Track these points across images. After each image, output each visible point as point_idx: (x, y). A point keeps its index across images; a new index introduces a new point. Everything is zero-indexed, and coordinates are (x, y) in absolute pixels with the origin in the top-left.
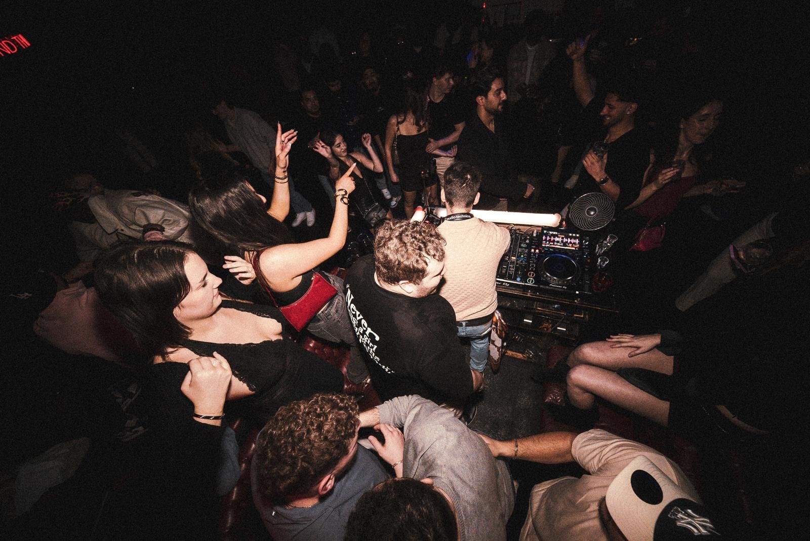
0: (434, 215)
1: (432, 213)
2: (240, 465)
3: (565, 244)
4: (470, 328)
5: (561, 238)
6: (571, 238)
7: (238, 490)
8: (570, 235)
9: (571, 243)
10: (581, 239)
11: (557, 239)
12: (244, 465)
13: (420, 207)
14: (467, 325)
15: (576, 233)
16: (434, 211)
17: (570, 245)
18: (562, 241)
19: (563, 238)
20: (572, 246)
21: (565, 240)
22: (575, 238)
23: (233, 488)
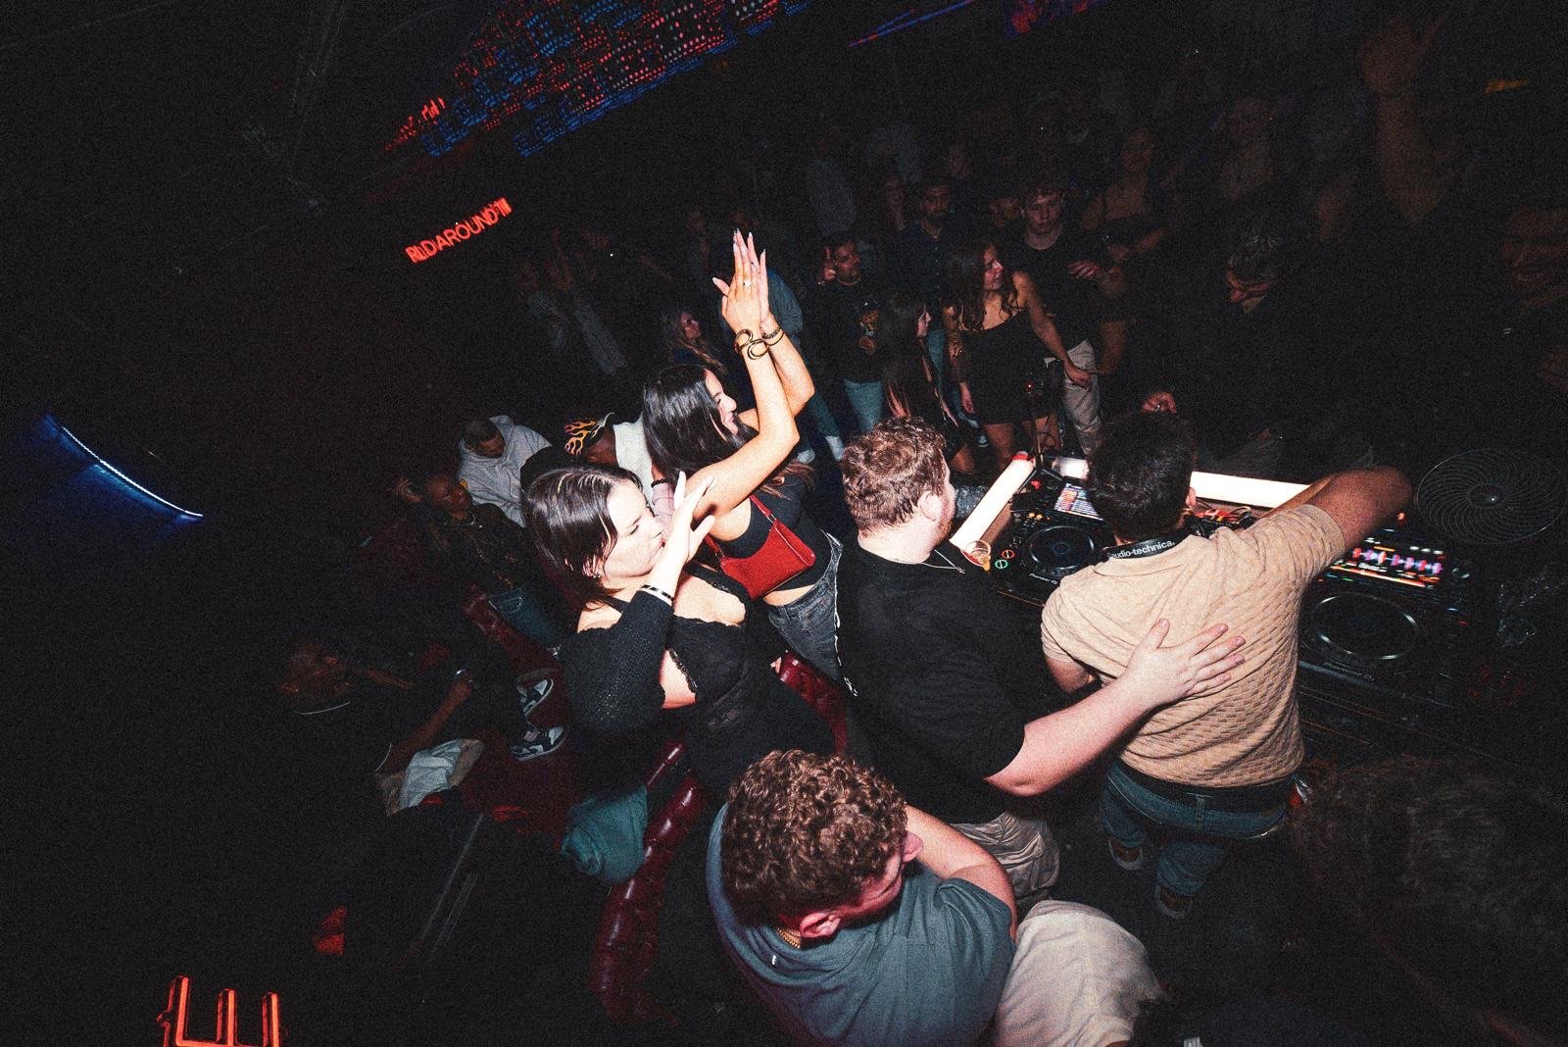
0: (1052, 472)
1: (1048, 465)
2: (645, 848)
3: (1392, 571)
4: (1215, 816)
5: (1383, 554)
6: (1417, 556)
7: (636, 884)
8: (1414, 548)
9: (1413, 569)
10: (1446, 565)
11: (1373, 556)
12: (650, 849)
13: (1025, 453)
14: (1209, 806)
15: (1434, 548)
16: (1054, 464)
17: (1410, 575)
18: (1386, 563)
19: (1389, 554)
20: (1416, 579)
21: (1396, 560)
22: (1431, 559)
23: (629, 880)
